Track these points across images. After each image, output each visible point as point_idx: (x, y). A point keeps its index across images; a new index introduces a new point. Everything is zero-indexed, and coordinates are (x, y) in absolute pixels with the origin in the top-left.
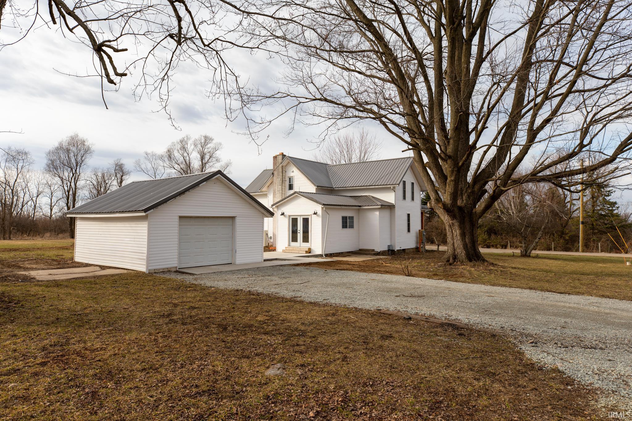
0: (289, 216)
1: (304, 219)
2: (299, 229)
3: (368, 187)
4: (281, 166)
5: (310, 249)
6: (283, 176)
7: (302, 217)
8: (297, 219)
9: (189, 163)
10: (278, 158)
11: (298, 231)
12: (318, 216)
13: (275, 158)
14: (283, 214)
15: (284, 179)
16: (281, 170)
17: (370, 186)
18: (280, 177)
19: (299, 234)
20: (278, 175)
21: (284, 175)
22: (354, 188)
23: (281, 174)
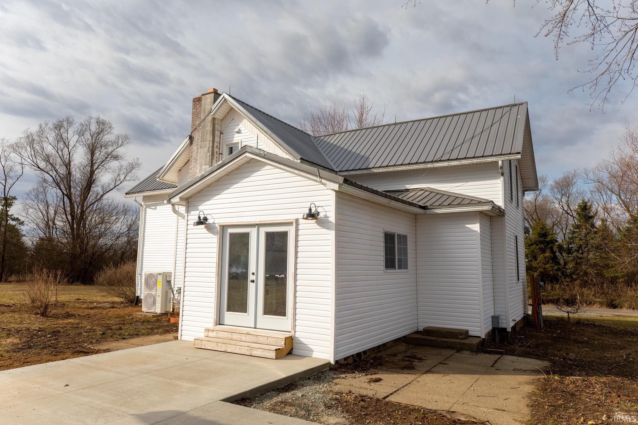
0: (224, 227)
1: (270, 236)
2: (252, 268)
3: (429, 165)
4: (210, 118)
5: (290, 341)
6: (213, 141)
7: (263, 231)
8: (246, 236)
9: (69, 160)
10: (203, 102)
11: (251, 277)
12: (323, 223)
13: (197, 101)
14: (202, 222)
15: (216, 150)
16: (209, 128)
17: (436, 161)
18: (208, 144)
19: (251, 287)
20: (203, 141)
21: (217, 139)
22: (391, 169)
23: (209, 137)
